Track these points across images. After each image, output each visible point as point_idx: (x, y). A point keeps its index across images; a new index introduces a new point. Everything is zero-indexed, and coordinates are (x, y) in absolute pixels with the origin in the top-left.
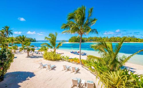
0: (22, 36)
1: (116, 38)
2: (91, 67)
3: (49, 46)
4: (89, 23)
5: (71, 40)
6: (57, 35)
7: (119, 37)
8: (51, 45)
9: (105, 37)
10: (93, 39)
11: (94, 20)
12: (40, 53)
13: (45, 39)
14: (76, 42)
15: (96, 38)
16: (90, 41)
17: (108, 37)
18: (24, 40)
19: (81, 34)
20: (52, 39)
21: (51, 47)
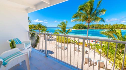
0: (39, 24)
1: (119, 25)
2: (98, 49)
3: (61, 32)
4: (97, 13)
5: (75, 27)
6: (67, 23)
7: (122, 24)
8: (62, 31)
9: (107, 24)
10: (95, 26)
11: (103, 11)
12: (53, 37)
13: (58, 26)
14: (79, 28)
15: (98, 25)
16: (93, 28)
17: (110, 24)
18: (40, 27)
19: (89, 22)
20: (63, 27)
21: (63, 33)
